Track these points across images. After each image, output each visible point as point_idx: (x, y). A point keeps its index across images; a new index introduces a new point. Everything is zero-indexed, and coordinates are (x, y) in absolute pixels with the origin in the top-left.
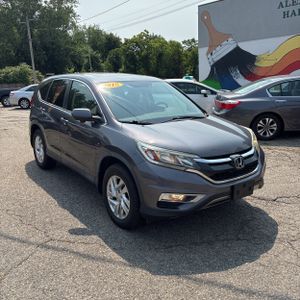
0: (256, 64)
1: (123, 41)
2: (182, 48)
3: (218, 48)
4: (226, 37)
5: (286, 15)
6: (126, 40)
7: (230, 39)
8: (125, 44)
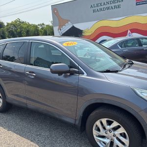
0: (83, 34)
1: (6, 24)
2: (39, 28)
3: (64, 27)
4: (67, 21)
5: (94, 11)
6: (8, 24)
7: (69, 23)
8: (7, 26)
